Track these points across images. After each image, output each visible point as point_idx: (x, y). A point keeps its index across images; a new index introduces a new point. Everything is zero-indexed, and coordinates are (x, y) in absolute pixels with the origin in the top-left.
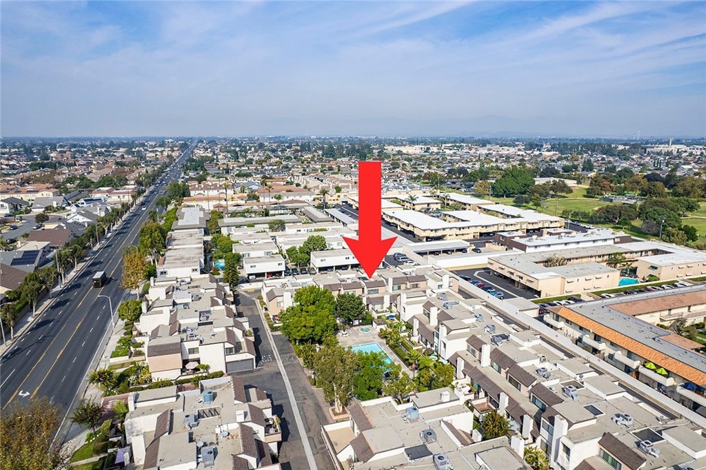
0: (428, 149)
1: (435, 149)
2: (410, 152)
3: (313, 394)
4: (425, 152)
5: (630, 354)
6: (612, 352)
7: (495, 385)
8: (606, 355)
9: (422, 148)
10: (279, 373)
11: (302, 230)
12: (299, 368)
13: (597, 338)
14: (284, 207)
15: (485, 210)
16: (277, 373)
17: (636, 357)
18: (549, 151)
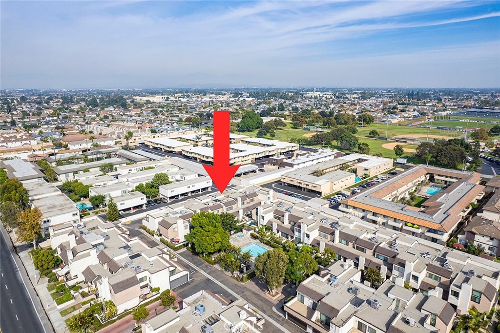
0: (168, 98)
1: (172, 98)
2: (155, 101)
3: (245, 287)
4: (166, 100)
5: (395, 220)
6: (385, 221)
7: (350, 253)
8: (381, 223)
9: (162, 98)
10: (208, 280)
11: (133, 169)
12: (220, 273)
13: (374, 214)
14: (99, 152)
15: (246, 142)
16: (207, 280)
17: (399, 221)
18: (248, 97)
